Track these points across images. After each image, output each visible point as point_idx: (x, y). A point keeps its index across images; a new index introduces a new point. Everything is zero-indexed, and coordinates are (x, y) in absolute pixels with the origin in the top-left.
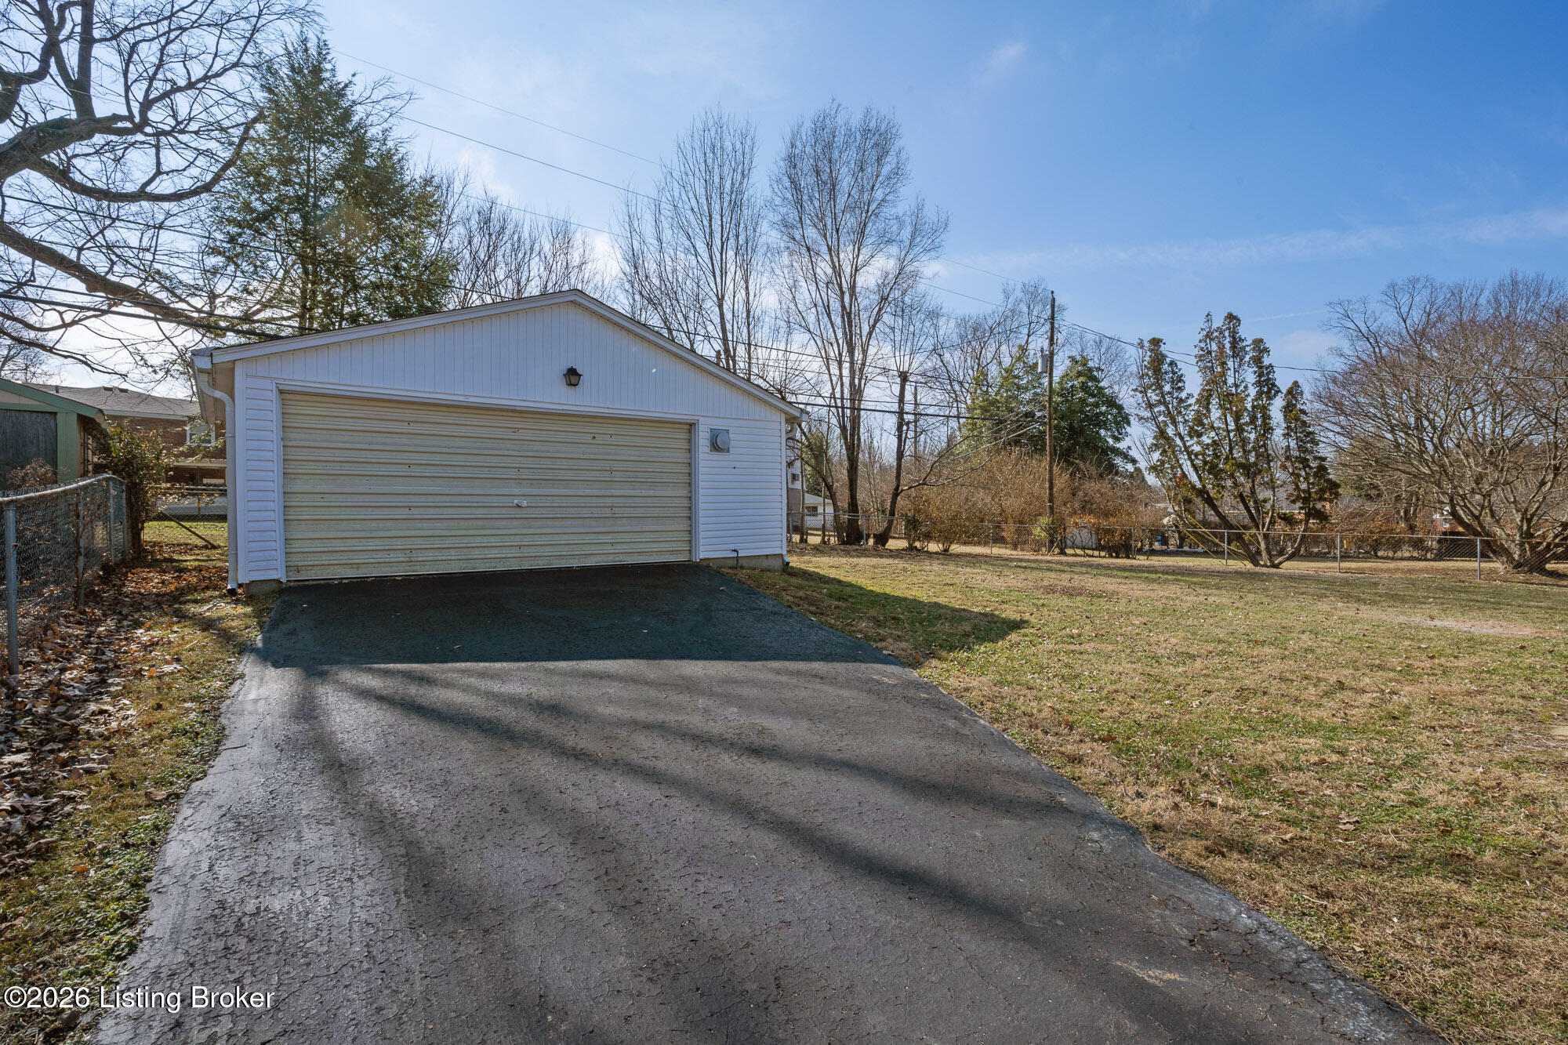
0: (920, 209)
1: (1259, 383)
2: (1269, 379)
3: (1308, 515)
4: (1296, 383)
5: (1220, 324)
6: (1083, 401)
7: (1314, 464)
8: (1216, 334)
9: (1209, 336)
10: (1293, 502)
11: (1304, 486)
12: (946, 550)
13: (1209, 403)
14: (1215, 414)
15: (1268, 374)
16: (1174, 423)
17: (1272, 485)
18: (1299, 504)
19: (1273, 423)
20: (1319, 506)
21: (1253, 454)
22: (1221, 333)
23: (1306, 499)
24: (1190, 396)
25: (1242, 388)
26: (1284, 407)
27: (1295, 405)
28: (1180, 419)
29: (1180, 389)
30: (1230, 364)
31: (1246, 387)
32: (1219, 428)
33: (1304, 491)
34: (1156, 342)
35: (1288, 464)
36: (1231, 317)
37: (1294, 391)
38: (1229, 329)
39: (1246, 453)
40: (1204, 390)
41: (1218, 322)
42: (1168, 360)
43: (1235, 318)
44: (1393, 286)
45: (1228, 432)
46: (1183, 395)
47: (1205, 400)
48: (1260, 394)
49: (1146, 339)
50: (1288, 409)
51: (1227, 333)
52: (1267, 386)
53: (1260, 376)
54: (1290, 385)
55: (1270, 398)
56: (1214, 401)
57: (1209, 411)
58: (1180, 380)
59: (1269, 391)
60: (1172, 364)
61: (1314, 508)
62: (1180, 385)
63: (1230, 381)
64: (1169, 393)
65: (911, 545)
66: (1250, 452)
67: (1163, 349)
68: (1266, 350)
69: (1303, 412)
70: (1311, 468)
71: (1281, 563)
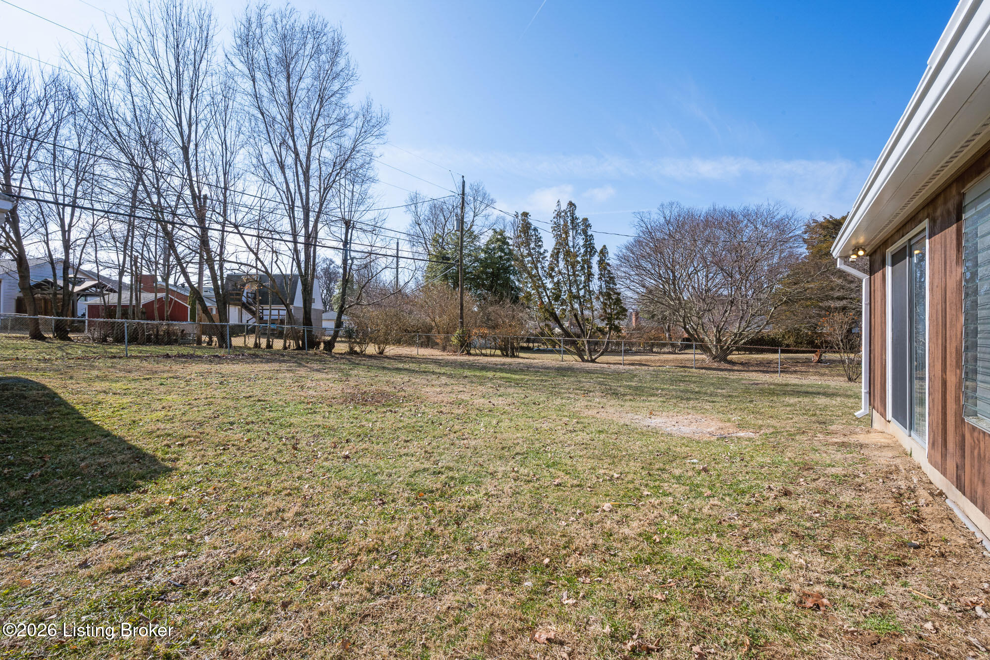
0: (369, 106)
1: (585, 246)
2: (591, 244)
3: (610, 329)
4: (605, 246)
5: (565, 208)
6: (501, 257)
7: (614, 297)
8: (563, 214)
9: (559, 215)
10: (603, 320)
11: (609, 311)
12: (381, 353)
13: (558, 257)
14: (562, 264)
15: (590, 240)
16: (537, 268)
17: (592, 309)
18: (606, 322)
19: (593, 271)
20: (616, 322)
21: (583, 290)
22: (566, 214)
23: (609, 318)
24: (546, 251)
25: (577, 249)
26: (598, 261)
27: (604, 260)
28: (539, 265)
29: (540, 247)
30: (571, 233)
31: (579, 248)
32: (565, 274)
33: (609, 314)
34: (525, 214)
35: (601, 297)
36: (571, 204)
37: (604, 252)
38: (570, 211)
39: (579, 290)
40: (555, 248)
41: (564, 206)
42: (533, 227)
43: (574, 205)
44: (662, 205)
45: (569, 275)
46: (542, 251)
47: (555, 255)
48: (586, 252)
49: (520, 213)
50: (601, 262)
51: (569, 214)
52: (590, 248)
53: (586, 241)
54: (601, 247)
55: (591, 256)
56: (561, 256)
57: (558, 262)
58: (540, 241)
59: (591, 252)
60: (535, 230)
61: (614, 324)
62: (540, 243)
63: (571, 244)
64: (533, 249)
65: (351, 349)
66: (581, 289)
67: (531, 220)
68: (589, 226)
69: (608, 264)
70: (613, 300)
71: (596, 358)
